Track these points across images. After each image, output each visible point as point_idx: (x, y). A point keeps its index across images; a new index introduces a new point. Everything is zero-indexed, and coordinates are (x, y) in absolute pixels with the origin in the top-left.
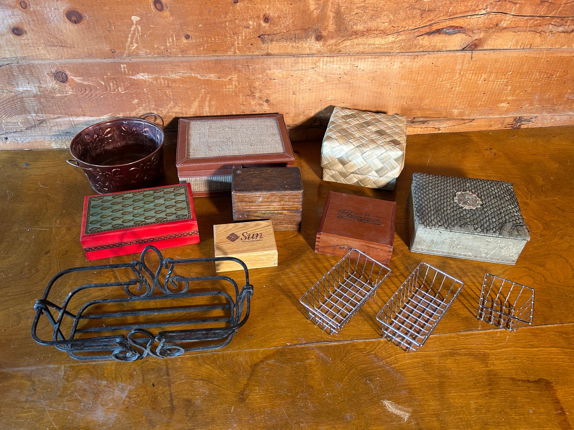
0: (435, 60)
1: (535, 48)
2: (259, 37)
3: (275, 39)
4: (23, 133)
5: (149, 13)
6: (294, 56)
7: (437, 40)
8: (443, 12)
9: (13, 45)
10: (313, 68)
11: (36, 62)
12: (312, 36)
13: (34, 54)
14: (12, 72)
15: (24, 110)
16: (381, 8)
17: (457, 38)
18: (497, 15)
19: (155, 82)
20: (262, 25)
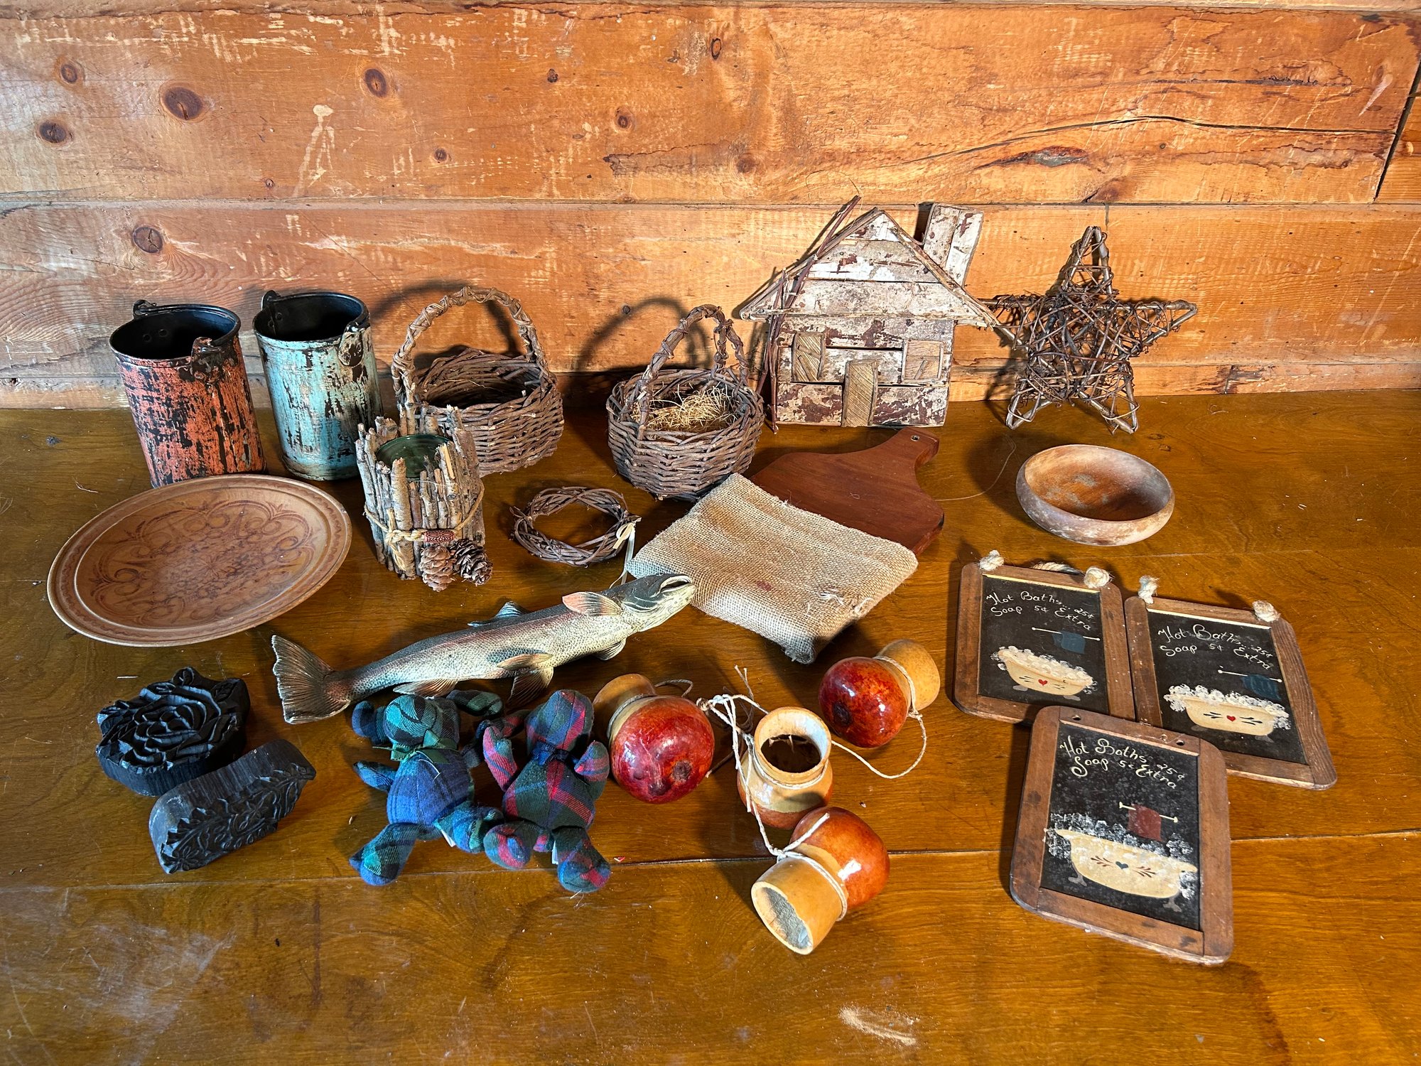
0: (1020, 224)
1: (1256, 201)
2: (607, 159)
3: (644, 166)
4: (51, 368)
5: (355, 100)
6: (687, 206)
7: (1024, 178)
8: (1033, 113)
9: (42, 163)
10: (734, 236)
11: (92, 205)
12: (728, 161)
13: (88, 185)
14: (35, 225)
15: (58, 315)
16: (889, 101)
17: (1070, 175)
18: (1162, 125)
19: (364, 257)
20: (613, 132)
